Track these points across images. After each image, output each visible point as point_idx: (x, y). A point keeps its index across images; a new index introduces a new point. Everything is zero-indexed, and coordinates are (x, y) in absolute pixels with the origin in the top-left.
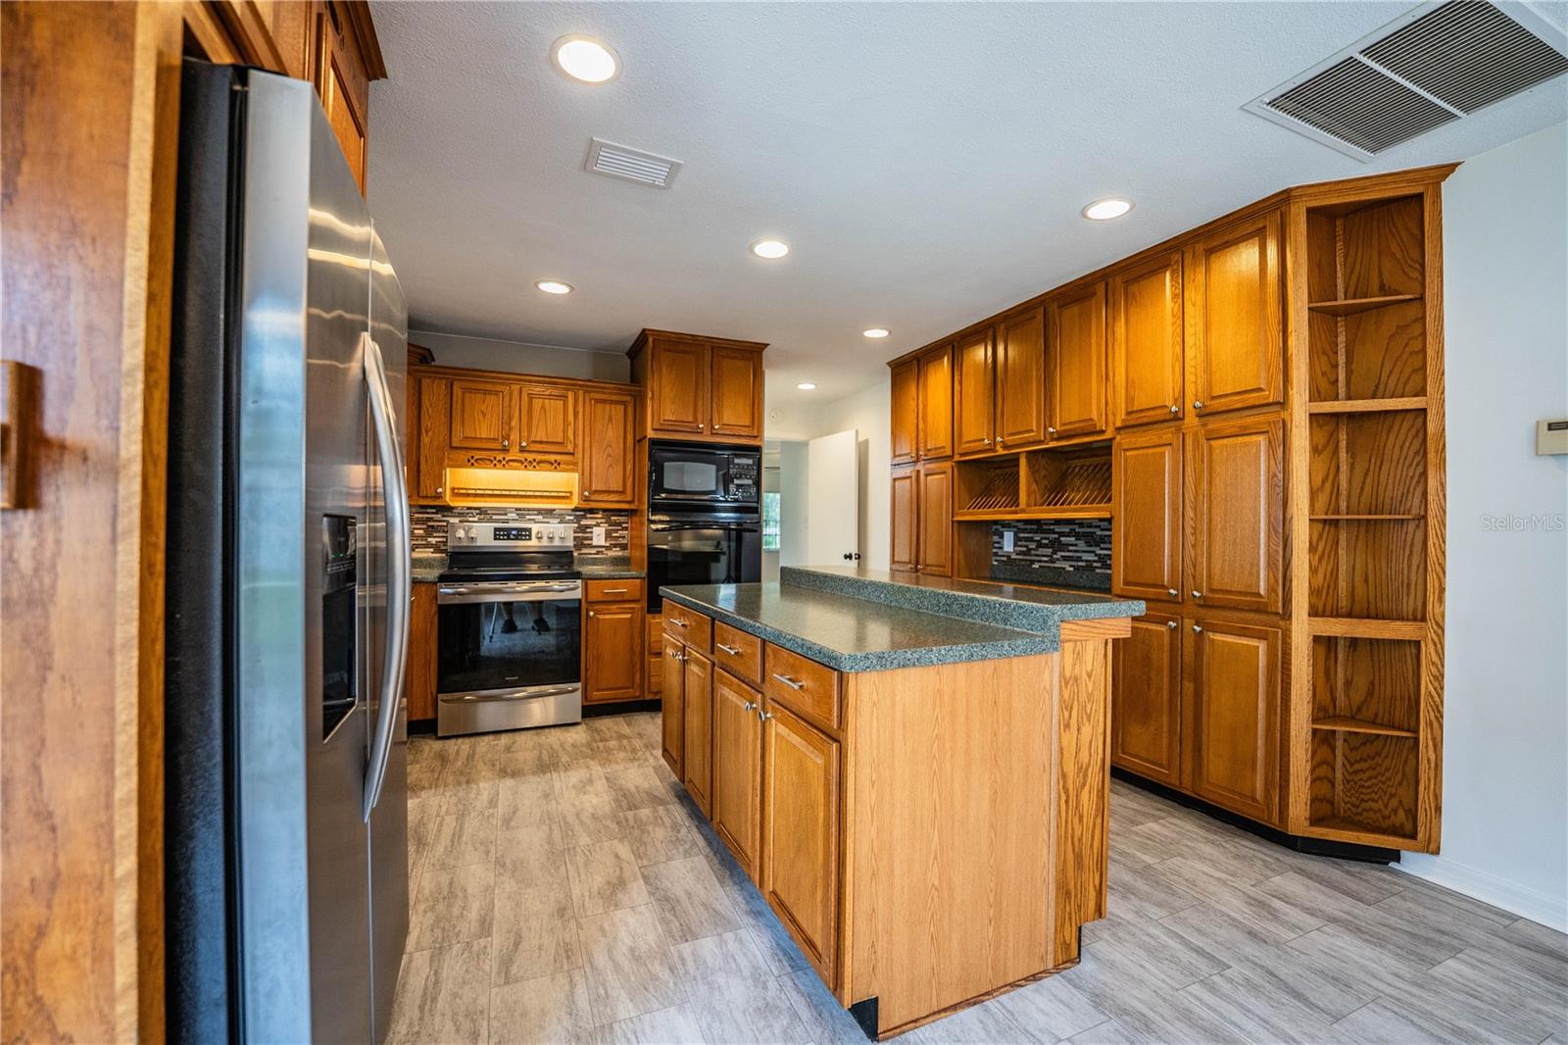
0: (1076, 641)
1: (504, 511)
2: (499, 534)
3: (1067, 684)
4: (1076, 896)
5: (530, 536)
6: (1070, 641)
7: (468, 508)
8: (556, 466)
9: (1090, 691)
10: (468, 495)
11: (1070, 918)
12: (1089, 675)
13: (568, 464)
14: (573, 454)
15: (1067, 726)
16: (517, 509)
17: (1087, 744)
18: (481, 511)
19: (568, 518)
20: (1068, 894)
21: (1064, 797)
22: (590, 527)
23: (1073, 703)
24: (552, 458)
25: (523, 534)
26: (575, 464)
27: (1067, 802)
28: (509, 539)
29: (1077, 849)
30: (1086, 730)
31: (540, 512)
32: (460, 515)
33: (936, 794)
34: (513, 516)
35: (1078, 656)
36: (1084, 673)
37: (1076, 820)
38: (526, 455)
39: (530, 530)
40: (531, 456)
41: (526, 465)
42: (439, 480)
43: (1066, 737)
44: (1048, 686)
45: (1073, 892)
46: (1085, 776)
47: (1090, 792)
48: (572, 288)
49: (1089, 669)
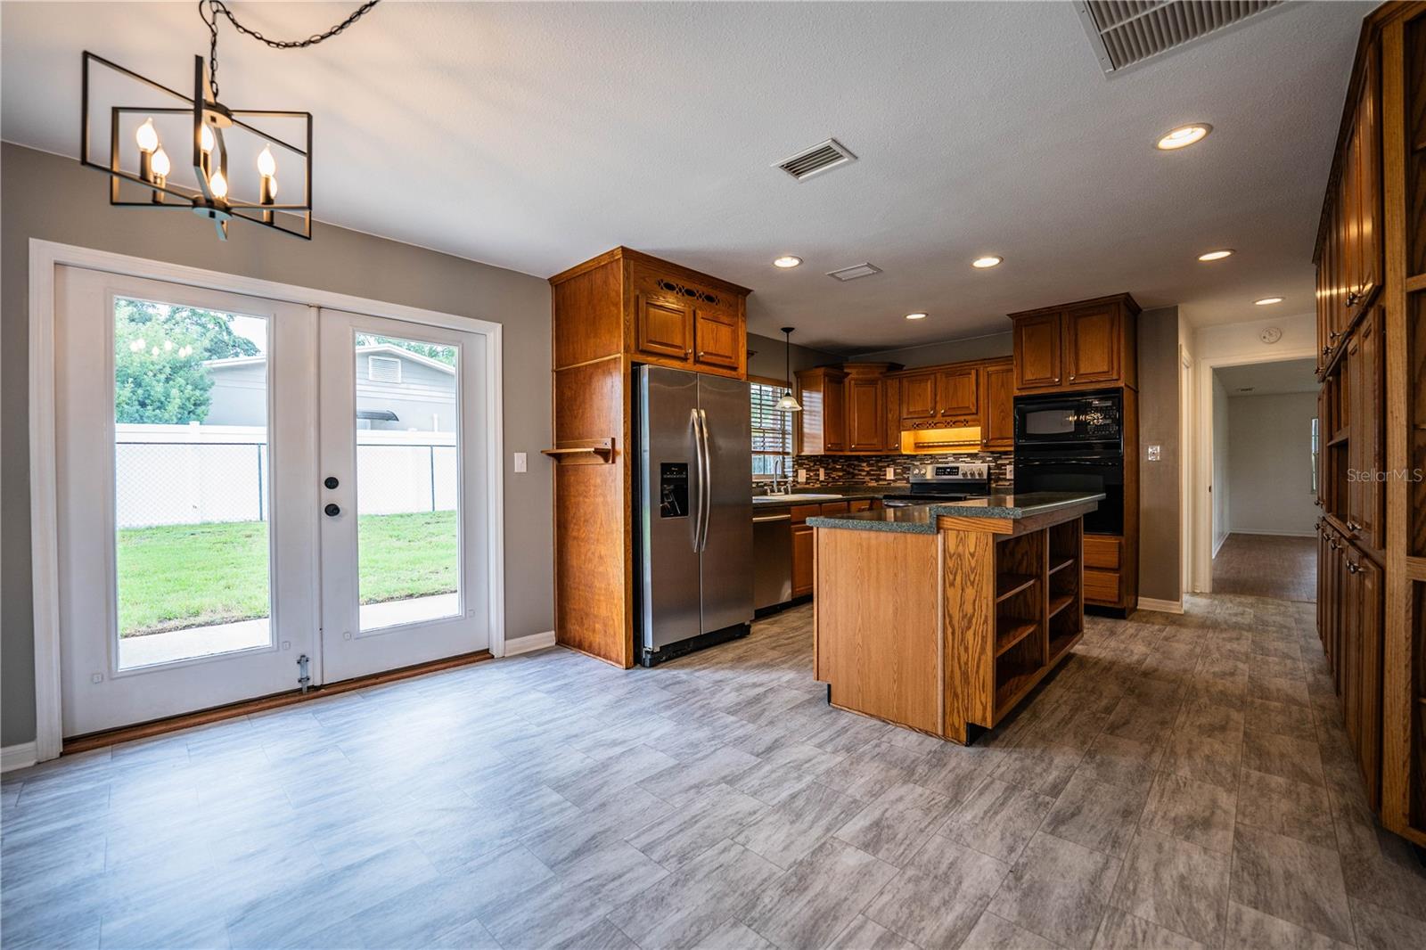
0: (958, 531)
1: (946, 456)
2: (939, 471)
3: (951, 558)
4: (963, 700)
5: (958, 472)
6: (954, 530)
7: (925, 455)
8: (966, 424)
9: (973, 565)
10: (924, 447)
11: (958, 712)
12: (972, 555)
13: (974, 421)
14: (977, 414)
15: (952, 584)
16: (954, 454)
17: (972, 602)
18: (932, 456)
19: (988, 459)
20: (956, 695)
21: (950, 630)
22: (1005, 465)
23: (957, 569)
24: (962, 418)
25: (955, 471)
26: (979, 421)
27: (953, 633)
28: (945, 474)
29: (963, 669)
30: (970, 592)
31: (969, 455)
32: (921, 460)
33: (859, 597)
34: (951, 459)
35: (961, 541)
36: (967, 552)
37: (962, 649)
38: (944, 418)
39: (958, 468)
40: (948, 419)
41: (948, 425)
42: (898, 440)
43: (950, 592)
44: (934, 555)
45: (960, 696)
46: (970, 621)
47: (974, 634)
48: (927, 315)
49: (972, 550)
